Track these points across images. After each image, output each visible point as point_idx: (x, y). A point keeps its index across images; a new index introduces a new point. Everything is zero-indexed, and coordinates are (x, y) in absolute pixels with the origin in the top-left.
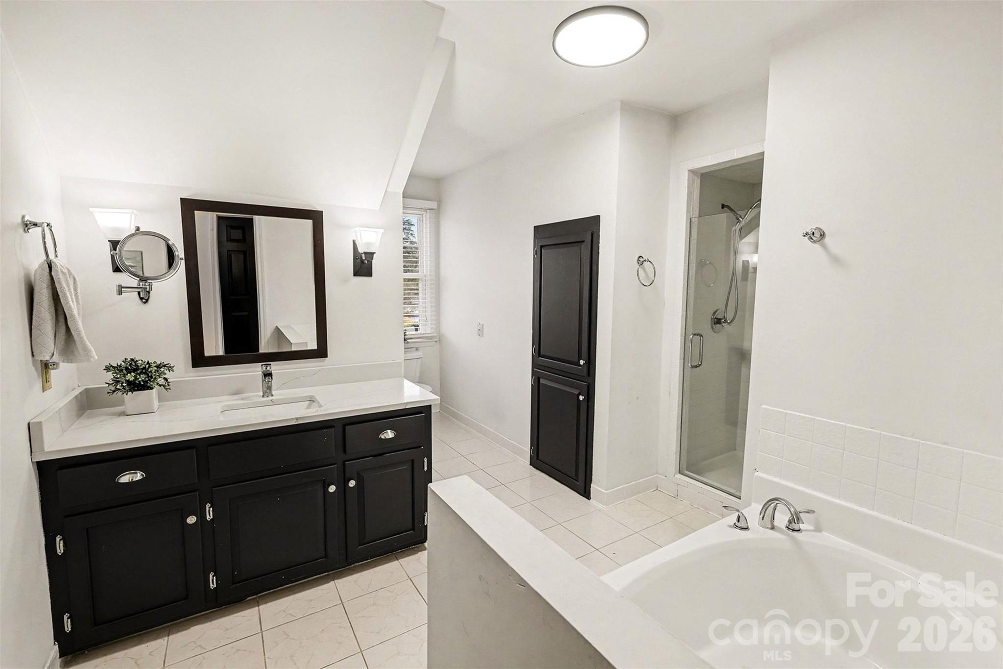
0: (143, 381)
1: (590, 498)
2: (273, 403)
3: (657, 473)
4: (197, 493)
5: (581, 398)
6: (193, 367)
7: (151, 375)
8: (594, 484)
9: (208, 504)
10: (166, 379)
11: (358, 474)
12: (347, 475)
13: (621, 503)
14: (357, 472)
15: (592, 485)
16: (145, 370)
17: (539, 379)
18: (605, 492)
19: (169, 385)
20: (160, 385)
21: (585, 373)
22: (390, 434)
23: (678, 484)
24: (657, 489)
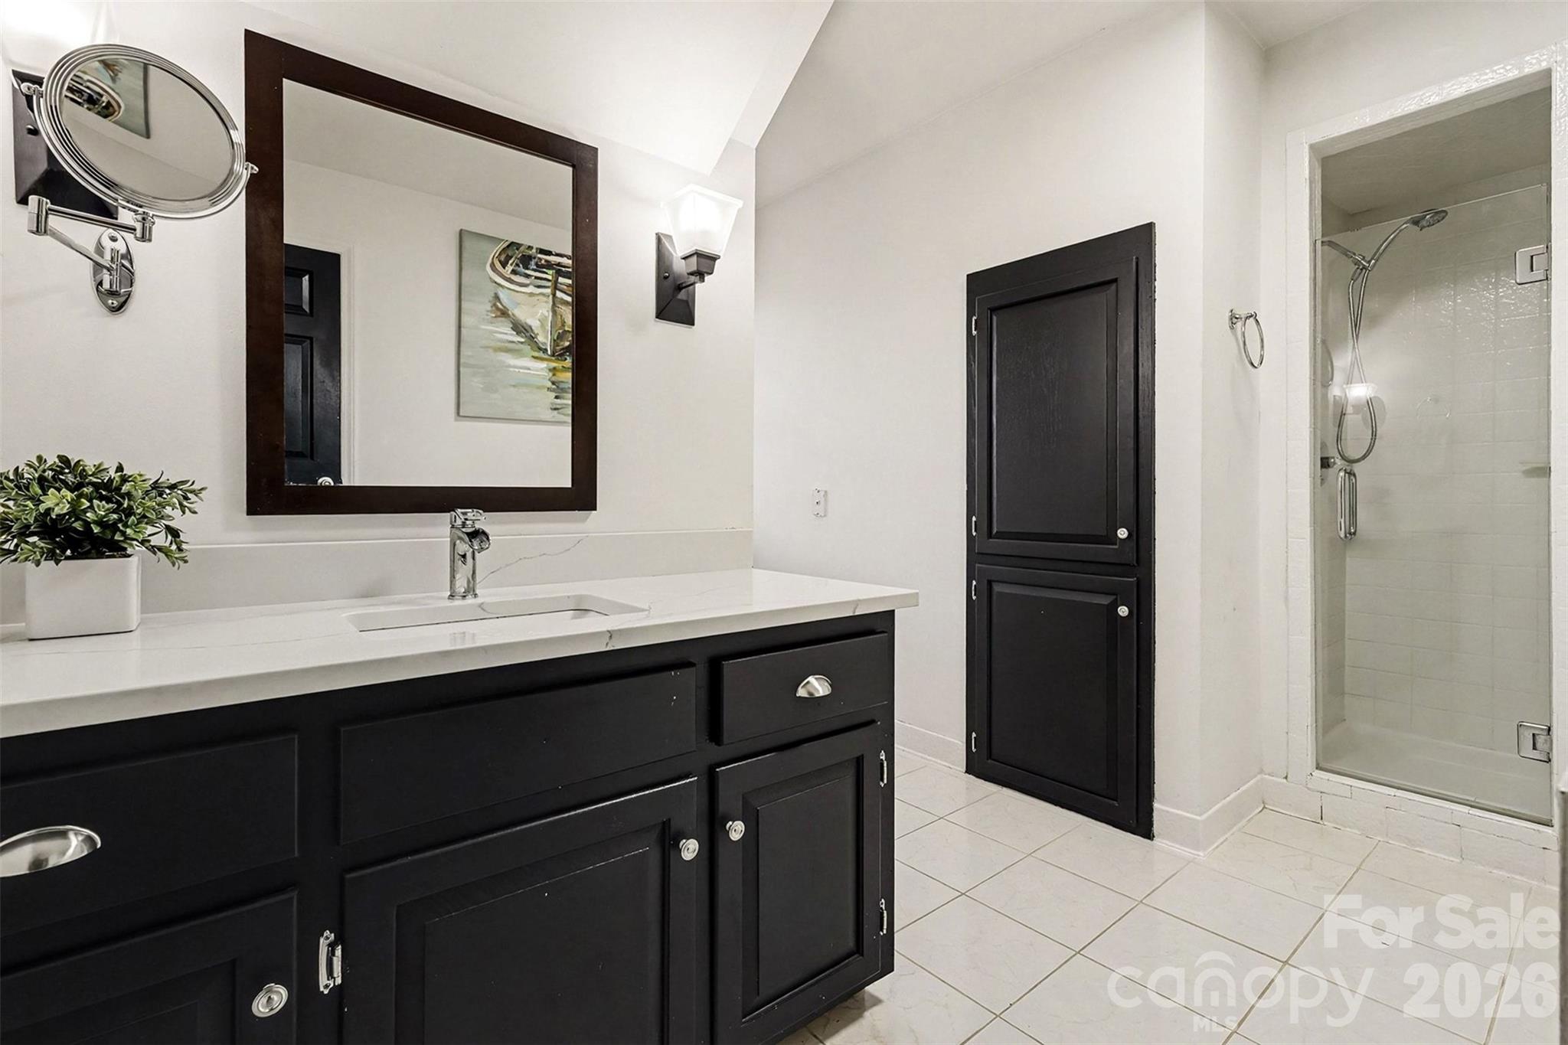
0: (100, 523)
1: (1154, 836)
2: (484, 614)
3: (1261, 771)
4: (295, 894)
5: (1123, 611)
6: (251, 511)
7: (130, 507)
8: (1160, 802)
9: (327, 933)
10: (174, 533)
11: (746, 803)
12: (722, 808)
13: (1222, 843)
14: (743, 795)
15: (1156, 805)
16: (110, 490)
17: (990, 583)
18: (1198, 818)
19: (180, 549)
20: (154, 549)
21: (1131, 558)
22: (817, 686)
23: (1321, 792)
24: (1264, 807)
